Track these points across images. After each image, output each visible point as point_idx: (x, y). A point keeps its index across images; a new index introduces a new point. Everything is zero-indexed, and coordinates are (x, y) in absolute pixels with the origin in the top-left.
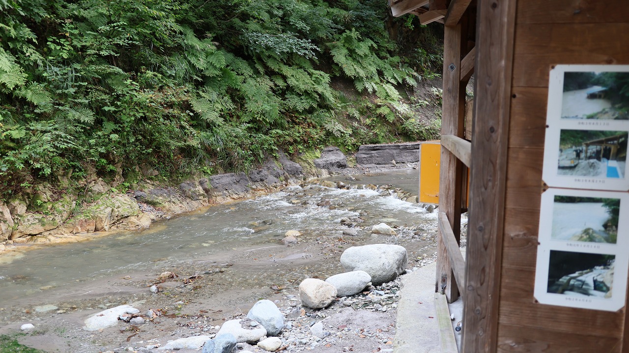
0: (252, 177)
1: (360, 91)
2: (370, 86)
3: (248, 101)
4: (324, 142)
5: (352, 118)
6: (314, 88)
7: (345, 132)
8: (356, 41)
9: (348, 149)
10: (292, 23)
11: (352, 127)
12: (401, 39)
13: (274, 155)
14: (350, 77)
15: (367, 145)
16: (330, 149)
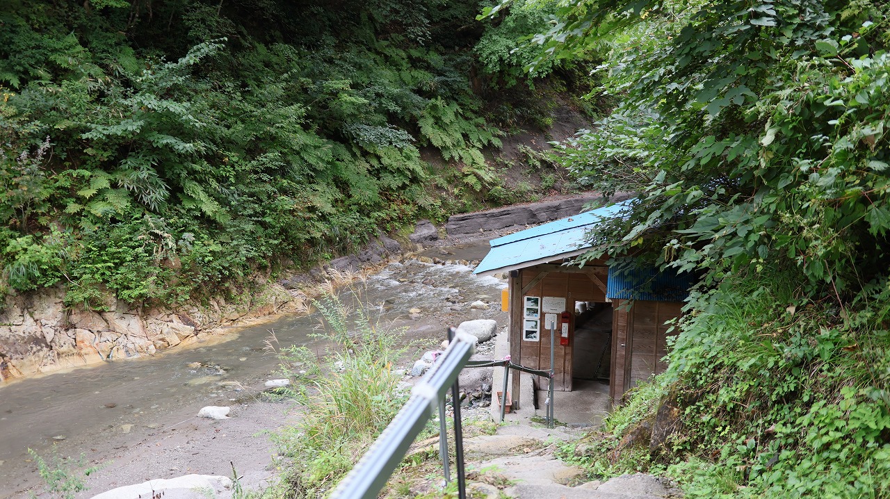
0: (361, 258)
1: (447, 159)
2: (456, 153)
3: (352, 188)
4: (416, 217)
5: (440, 188)
6: (405, 165)
7: (435, 204)
9: (438, 221)
11: (441, 197)
13: (376, 234)
14: (438, 148)
15: (456, 216)
16: (422, 222)
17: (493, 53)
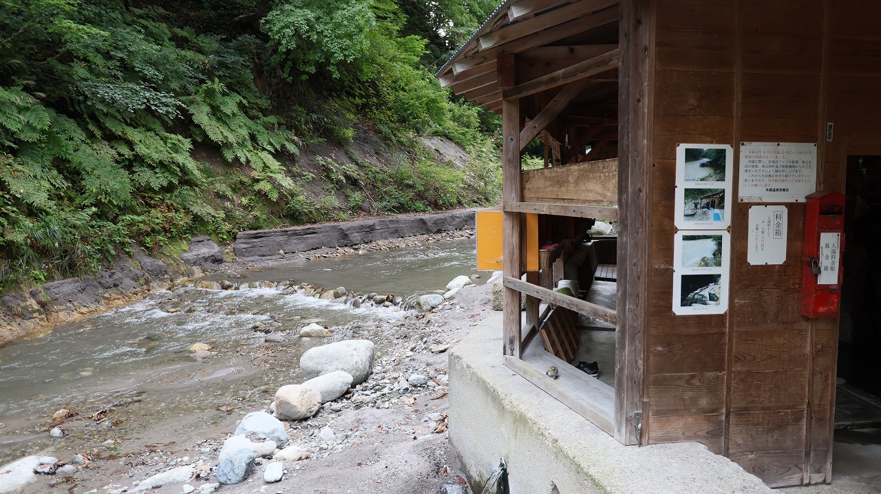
0: (103, 281)
1: (230, 160)
2: (242, 155)
3: (86, 177)
4: (191, 230)
5: (223, 197)
6: (172, 158)
7: (217, 216)
8: (219, 96)
9: (222, 238)
10: (138, 69)
11: (224, 208)
12: (271, 93)
13: (128, 250)
14: (217, 142)
15: (247, 232)
16: (200, 238)
17: (287, 27)
